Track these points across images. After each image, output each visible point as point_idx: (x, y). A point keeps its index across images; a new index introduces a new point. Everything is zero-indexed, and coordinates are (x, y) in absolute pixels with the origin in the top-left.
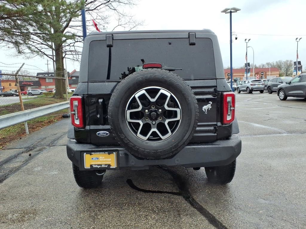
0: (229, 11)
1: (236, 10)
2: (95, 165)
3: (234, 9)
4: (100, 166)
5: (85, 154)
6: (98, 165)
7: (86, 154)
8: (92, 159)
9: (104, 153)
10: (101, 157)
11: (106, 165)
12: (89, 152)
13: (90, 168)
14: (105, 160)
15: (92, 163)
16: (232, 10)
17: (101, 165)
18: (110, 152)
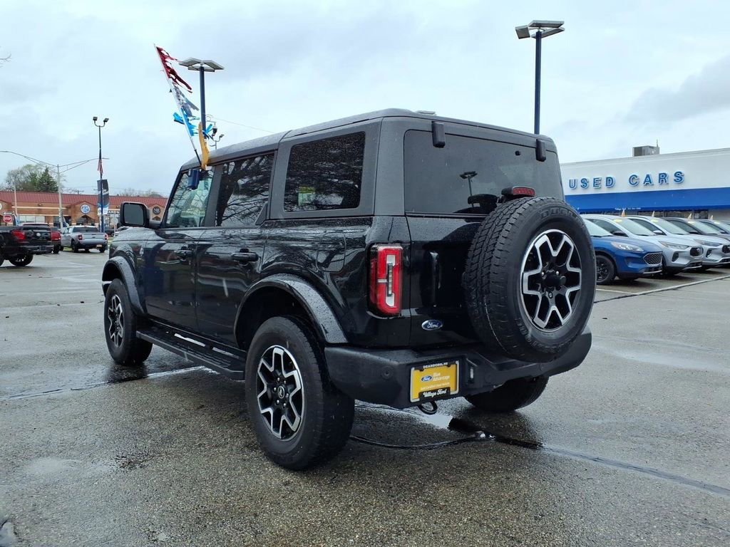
0: (199, 65)
1: (215, 67)
2: (428, 392)
3: (210, 64)
4: (435, 394)
5: (413, 369)
6: (432, 391)
7: (415, 369)
8: (422, 379)
9: (441, 364)
10: (435, 375)
11: (444, 389)
12: (419, 366)
13: (418, 400)
14: (440, 379)
15: (422, 389)
16: (204, 66)
17: (436, 391)
18: (450, 361)
